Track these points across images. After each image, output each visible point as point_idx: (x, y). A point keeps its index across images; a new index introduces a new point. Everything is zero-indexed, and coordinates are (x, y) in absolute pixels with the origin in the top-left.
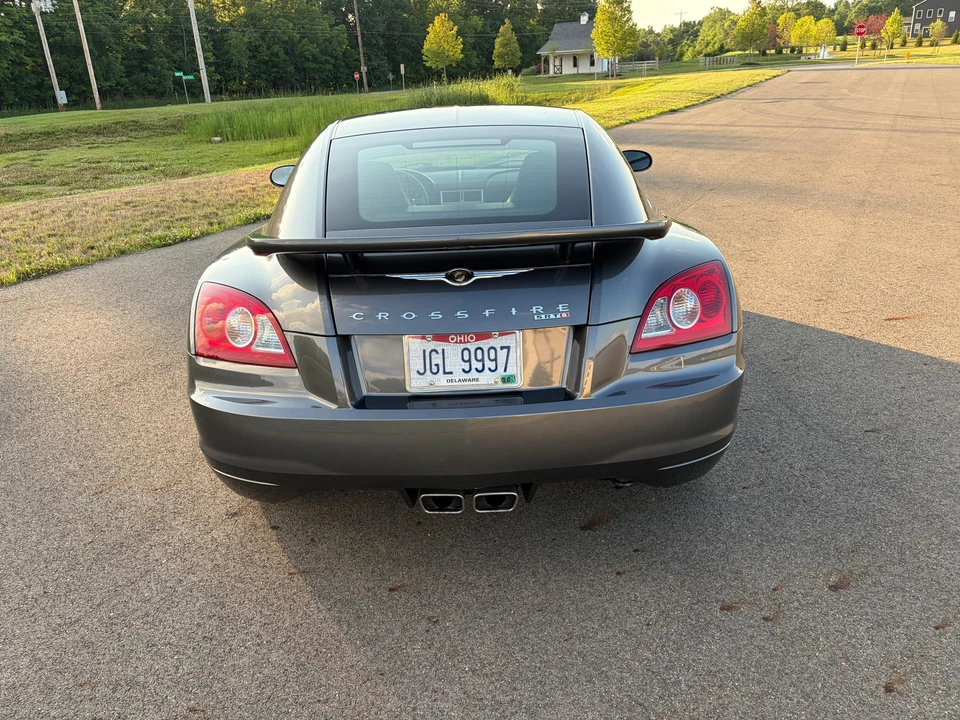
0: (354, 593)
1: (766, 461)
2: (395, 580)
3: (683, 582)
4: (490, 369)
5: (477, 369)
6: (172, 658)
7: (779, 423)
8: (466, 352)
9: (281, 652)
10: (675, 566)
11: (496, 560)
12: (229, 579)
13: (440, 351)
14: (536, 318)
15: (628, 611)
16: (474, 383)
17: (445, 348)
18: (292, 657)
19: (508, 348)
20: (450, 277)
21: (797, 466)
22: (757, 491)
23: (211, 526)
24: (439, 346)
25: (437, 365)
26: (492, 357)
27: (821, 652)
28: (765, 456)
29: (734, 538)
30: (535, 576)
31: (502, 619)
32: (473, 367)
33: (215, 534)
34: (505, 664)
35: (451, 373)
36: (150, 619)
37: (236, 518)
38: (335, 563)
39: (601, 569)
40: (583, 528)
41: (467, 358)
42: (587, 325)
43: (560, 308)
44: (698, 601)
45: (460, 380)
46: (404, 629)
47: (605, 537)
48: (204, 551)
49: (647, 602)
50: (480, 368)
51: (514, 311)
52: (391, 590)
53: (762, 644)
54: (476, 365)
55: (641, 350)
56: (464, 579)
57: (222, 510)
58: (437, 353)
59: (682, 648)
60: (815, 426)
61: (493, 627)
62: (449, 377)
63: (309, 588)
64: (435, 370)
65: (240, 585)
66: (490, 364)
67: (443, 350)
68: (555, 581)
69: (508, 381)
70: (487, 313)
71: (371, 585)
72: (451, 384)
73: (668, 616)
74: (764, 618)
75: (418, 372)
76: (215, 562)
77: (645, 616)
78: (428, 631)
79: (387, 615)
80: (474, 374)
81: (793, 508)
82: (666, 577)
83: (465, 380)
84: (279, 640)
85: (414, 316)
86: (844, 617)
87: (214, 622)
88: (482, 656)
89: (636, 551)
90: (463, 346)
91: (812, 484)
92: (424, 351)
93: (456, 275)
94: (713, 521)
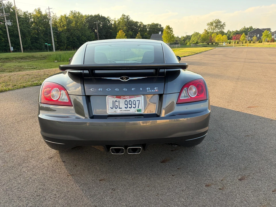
0: (88, 181)
1: (216, 144)
2: (102, 177)
3: (193, 178)
4: (133, 107)
5: (129, 107)
6: (26, 201)
7: (220, 133)
8: (126, 102)
9: (62, 200)
10: (191, 173)
11: (134, 172)
12: (47, 177)
13: (118, 101)
14: (148, 91)
15: (176, 187)
16: (128, 111)
17: (120, 100)
18: (66, 201)
19: (139, 101)
20: (122, 79)
21: (226, 145)
22: (214, 152)
23: (43, 161)
24: (118, 100)
25: (117, 106)
26: (134, 103)
27: (238, 199)
28: (216, 142)
29: (208, 165)
30: (146, 176)
31: (136, 189)
32: (128, 106)
33: (44, 164)
34: (137, 203)
35: (121, 108)
36: (20, 189)
37: (52, 159)
38: (82, 172)
39: (167, 174)
40: (161, 162)
41: (126, 104)
42: (163, 94)
43: (155, 88)
44: (198, 184)
45: (124, 111)
46: (104, 192)
47: (168, 165)
48: (40, 169)
49: (182, 184)
50: (130, 107)
51: (141, 89)
52: (100, 180)
53: (219, 197)
54: (129, 106)
55: (180, 103)
56: (124, 177)
57: (47, 156)
58: (117, 102)
59: (194, 198)
60: (230, 135)
61: (133, 192)
62: (121, 109)
63: (74, 180)
64: (116, 107)
65: (51, 179)
66: (133, 106)
67: (119, 101)
68: (153, 178)
69: (139, 111)
70: (133, 89)
71: (94, 179)
72: (121, 112)
73: (189, 188)
74: (219, 189)
75: (111, 108)
76: (43, 172)
77: (182, 188)
78: (112, 193)
79: (98, 188)
80: (128, 109)
81: (225, 157)
82: (188, 177)
83: (125, 111)
84: (62, 196)
85: (110, 90)
86: (244, 188)
87: (41, 191)
88: (129, 200)
89: (178, 169)
90: (125, 100)
91: (231, 150)
92: (113, 101)
93: (123, 78)
94: (201, 160)
